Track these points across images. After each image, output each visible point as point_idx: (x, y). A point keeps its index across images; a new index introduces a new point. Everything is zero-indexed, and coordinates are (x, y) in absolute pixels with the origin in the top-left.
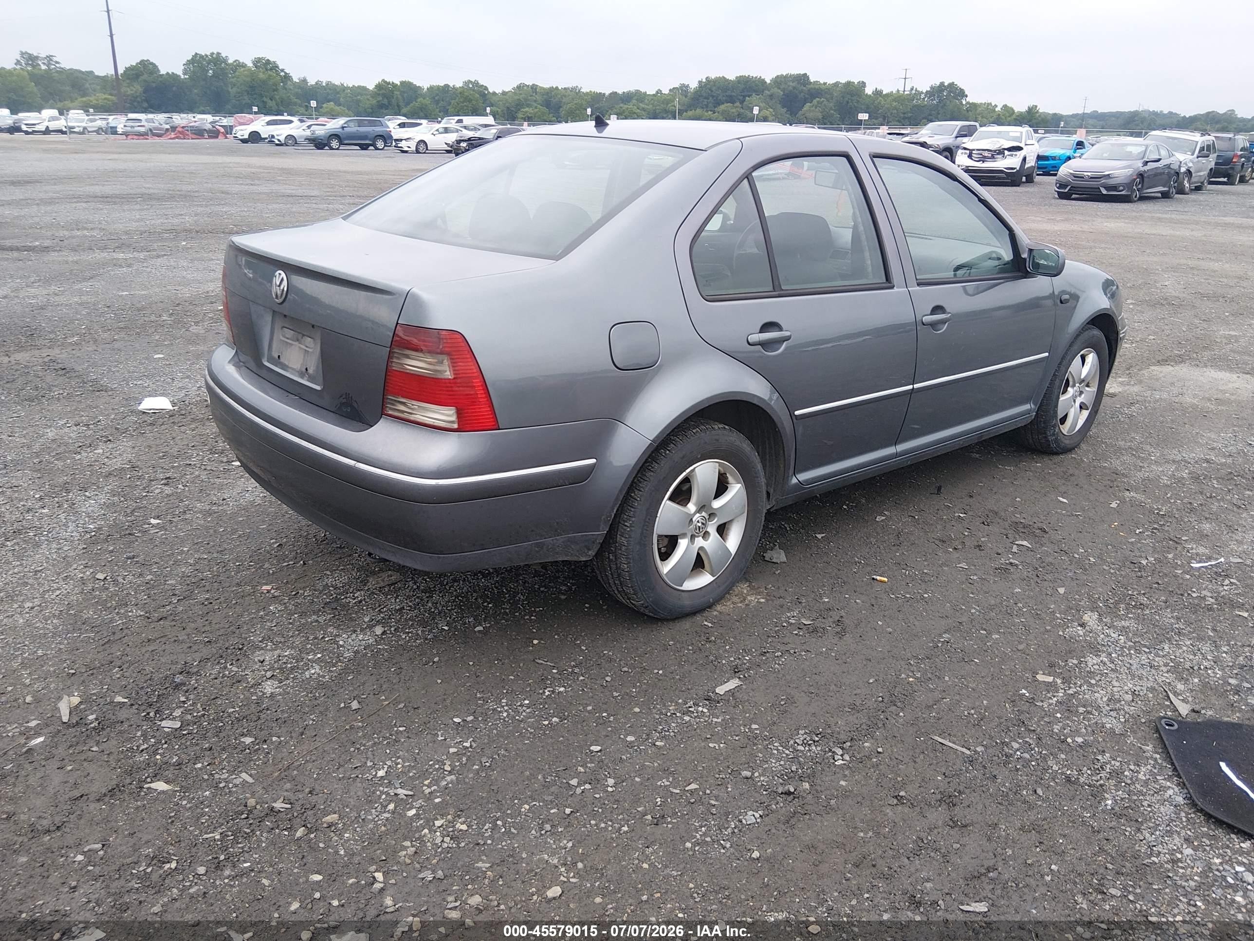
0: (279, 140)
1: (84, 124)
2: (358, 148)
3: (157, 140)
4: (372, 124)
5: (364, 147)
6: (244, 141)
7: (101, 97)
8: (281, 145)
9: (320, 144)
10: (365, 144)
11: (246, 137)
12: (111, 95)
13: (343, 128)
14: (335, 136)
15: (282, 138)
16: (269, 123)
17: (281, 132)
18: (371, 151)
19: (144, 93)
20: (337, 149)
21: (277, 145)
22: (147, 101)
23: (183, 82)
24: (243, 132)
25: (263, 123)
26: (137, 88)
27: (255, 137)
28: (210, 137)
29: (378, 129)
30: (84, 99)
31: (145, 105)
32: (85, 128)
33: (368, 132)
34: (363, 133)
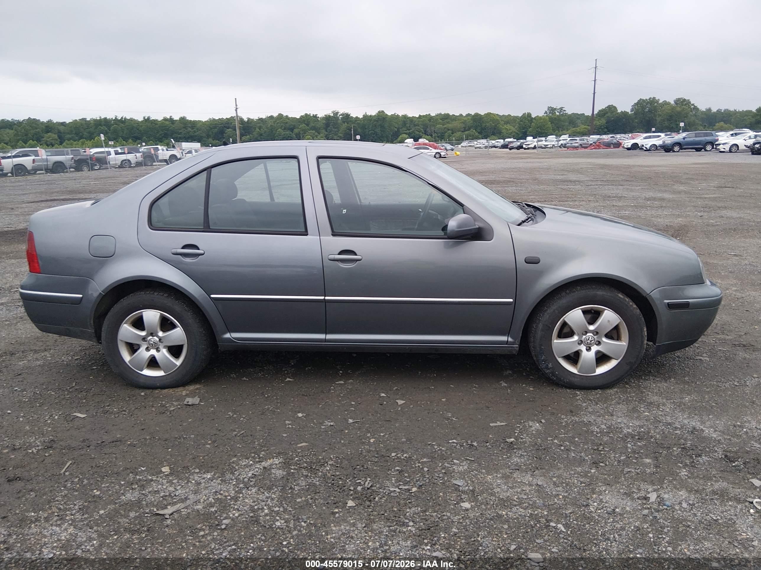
0: (646, 148)
1: (553, 143)
2: (694, 150)
3: (583, 150)
4: (706, 135)
5: (698, 150)
6: (628, 149)
7: (582, 127)
8: (647, 150)
9: (667, 149)
10: (699, 147)
11: (630, 146)
12: (588, 126)
13: (684, 138)
14: (678, 144)
15: (648, 147)
16: (645, 138)
17: (649, 143)
18: (703, 152)
19: (606, 123)
20: (678, 152)
21: (645, 150)
22: (607, 128)
23: (630, 116)
24: (628, 143)
25: (642, 138)
26: (603, 121)
27: (635, 146)
28: (614, 147)
29: (709, 138)
30: (574, 129)
31: (606, 130)
32: (553, 145)
33: (701, 141)
34: (698, 141)
